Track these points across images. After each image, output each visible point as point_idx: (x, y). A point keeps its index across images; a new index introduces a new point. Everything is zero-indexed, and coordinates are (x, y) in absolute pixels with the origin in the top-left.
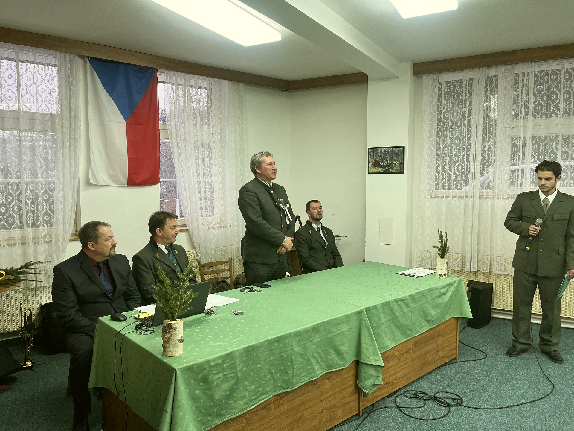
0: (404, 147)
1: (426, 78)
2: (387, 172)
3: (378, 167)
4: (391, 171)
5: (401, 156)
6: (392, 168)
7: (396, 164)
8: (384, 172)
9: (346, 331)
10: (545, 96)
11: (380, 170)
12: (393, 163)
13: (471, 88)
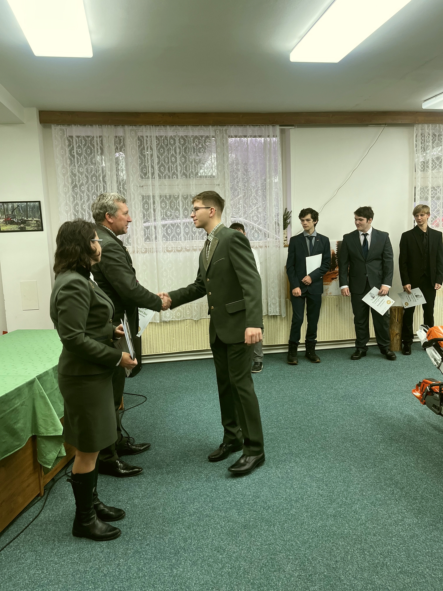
0: (39, 202)
1: (55, 129)
2: (22, 230)
3: (11, 224)
4: (28, 228)
5: (38, 212)
6: (29, 225)
7: (33, 221)
8: (19, 230)
9: (19, 406)
10: (166, 159)
11: (15, 227)
12: (29, 219)
13: (102, 145)
